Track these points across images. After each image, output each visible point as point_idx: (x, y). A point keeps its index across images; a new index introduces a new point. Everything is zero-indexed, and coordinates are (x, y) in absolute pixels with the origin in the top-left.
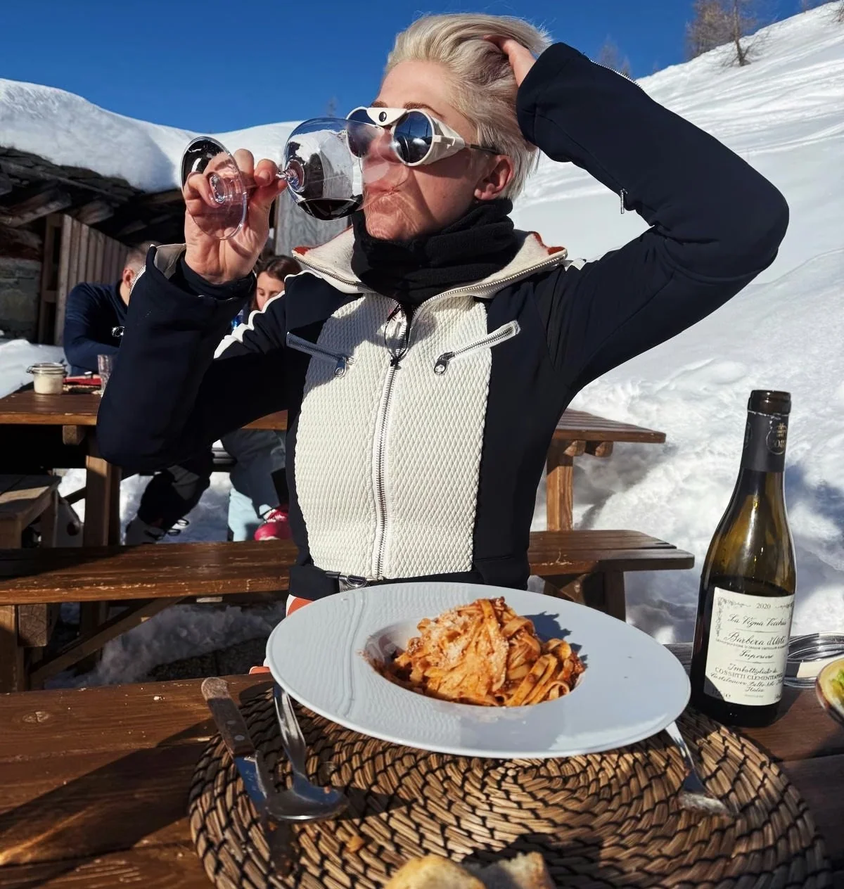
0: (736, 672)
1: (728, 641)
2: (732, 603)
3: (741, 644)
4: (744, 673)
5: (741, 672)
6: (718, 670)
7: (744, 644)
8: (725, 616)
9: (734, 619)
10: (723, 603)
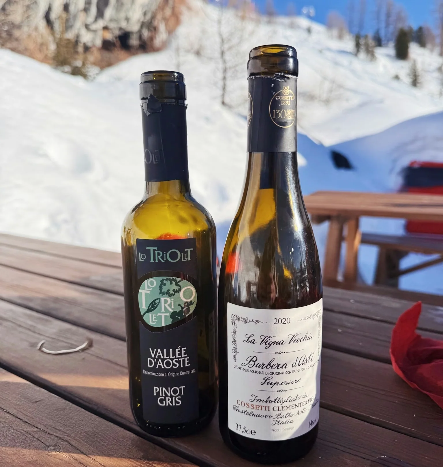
0: (258, 403)
1: (246, 367)
2: (246, 321)
3: (260, 370)
4: (268, 404)
5: (264, 404)
6: (239, 403)
7: (265, 370)
8: (241, 337)
9: (250, 340)
10: (236, 322)
